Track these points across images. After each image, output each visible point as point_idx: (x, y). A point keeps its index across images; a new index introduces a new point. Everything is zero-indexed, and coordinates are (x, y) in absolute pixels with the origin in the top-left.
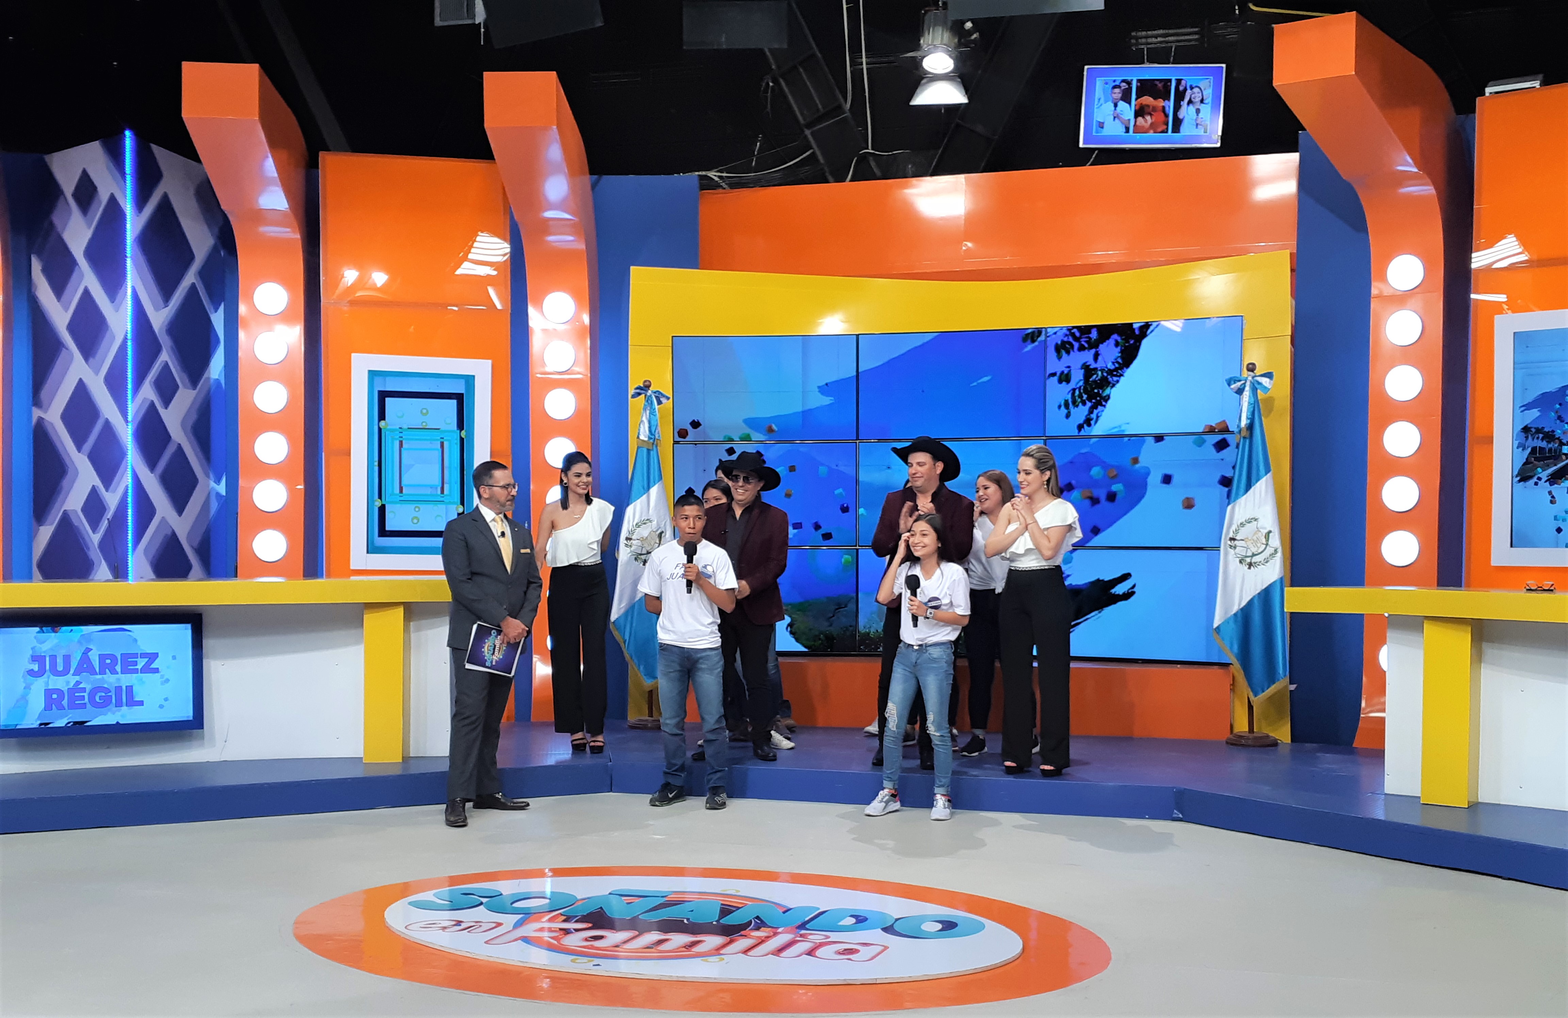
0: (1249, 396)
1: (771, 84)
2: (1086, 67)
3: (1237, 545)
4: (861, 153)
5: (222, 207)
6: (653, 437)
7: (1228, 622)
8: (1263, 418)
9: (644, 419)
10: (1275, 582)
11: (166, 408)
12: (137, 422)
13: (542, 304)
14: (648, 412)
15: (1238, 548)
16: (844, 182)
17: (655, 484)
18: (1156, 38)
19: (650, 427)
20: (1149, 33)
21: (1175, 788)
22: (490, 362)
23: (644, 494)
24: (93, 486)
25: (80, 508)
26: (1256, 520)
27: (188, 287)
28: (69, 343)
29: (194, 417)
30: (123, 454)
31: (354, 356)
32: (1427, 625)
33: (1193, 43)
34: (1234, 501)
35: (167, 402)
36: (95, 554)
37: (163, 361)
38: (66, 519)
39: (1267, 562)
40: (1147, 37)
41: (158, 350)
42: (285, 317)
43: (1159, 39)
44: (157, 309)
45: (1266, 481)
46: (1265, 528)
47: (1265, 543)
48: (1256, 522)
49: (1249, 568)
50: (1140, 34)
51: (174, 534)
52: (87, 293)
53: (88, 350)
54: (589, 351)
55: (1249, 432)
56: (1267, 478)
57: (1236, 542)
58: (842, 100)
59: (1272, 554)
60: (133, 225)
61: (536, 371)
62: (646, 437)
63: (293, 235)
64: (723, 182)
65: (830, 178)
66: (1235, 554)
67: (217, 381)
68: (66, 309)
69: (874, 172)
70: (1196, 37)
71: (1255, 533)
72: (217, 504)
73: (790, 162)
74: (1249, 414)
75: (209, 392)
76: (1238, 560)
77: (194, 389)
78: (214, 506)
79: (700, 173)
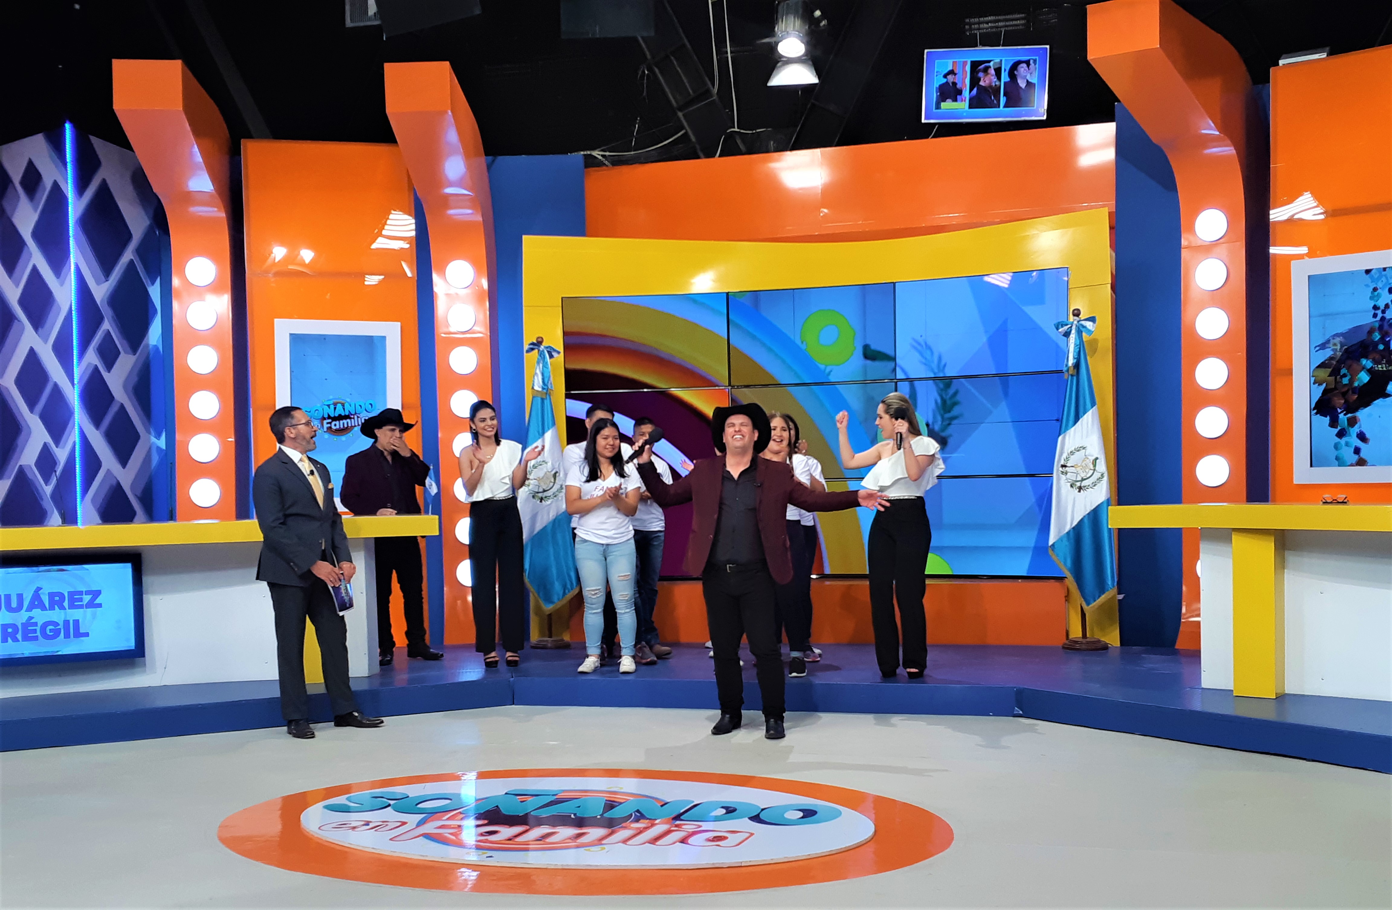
0: (1075, 339)
1: (646, 72)
2: (926, 51)
3: (1068, 471)
4: (728, 131)
5: (154, 191)
6: (546, 387)
7: (1062, 541)
8: (1088, 358)
9: (538, 371)
10: (1102, 503)
11: (109, 372)
12: (83, 384)
13: (445, 270)
14: (541, 365)
15: (1069, 474)
16: (714, 157)
17: (549, 429)
18: (987, 23)
19: (543, 379)
20: (982, 19)
21: (1015, 687)
22: (399, 323)
23: (539, 438)
24: (45, 442)
25: (34, 461)
26: (1084, 448)
27: (127, 263)
28: (20, 316)
29: (135, 379)
30: (71, 414)
31: (277, 321)
32: (1235, 537)
33: (1021, 27)
34: (1065, 432)
35: (109, 367)
36: (48, 503)
37: (104, 330)
38: (22, 473)
39: (1094, 486)
40: (979, 23)
41: (100, 320)
42: (214, 288)
43: (990, 24)
44: (98, 283)
45: (1092, 412)
46: (1092, 456)
47: (1092, 468)
48: (1084, 450)
49: (1079, 491)
50: (972, 20)
51: (119, 485)
52: (35, 270)
53: (38, 321)
54: (488, 313)
55: (1076, 370)
56: (1093, 410)
57: (1067, 468)
58: (710, 86)
59: (1100, 478)
60: (74, 205)
61: (441, 331)
62: (539, 387)
63: (219, 213)
64: (606, 160)
65: (701, 155)
66: (1067, 479)
67: (155, 347)
68: (17, 285)
69: (740, 149)
70: (1023, 22)
71: (1083, 461)
72: (158, 457)
73: (665, 140)
74: (1075, 354)
75: (148, 357)
76: (1069, 484)
77: (134, 355)
78: (155, 459)
79: (585, 153)
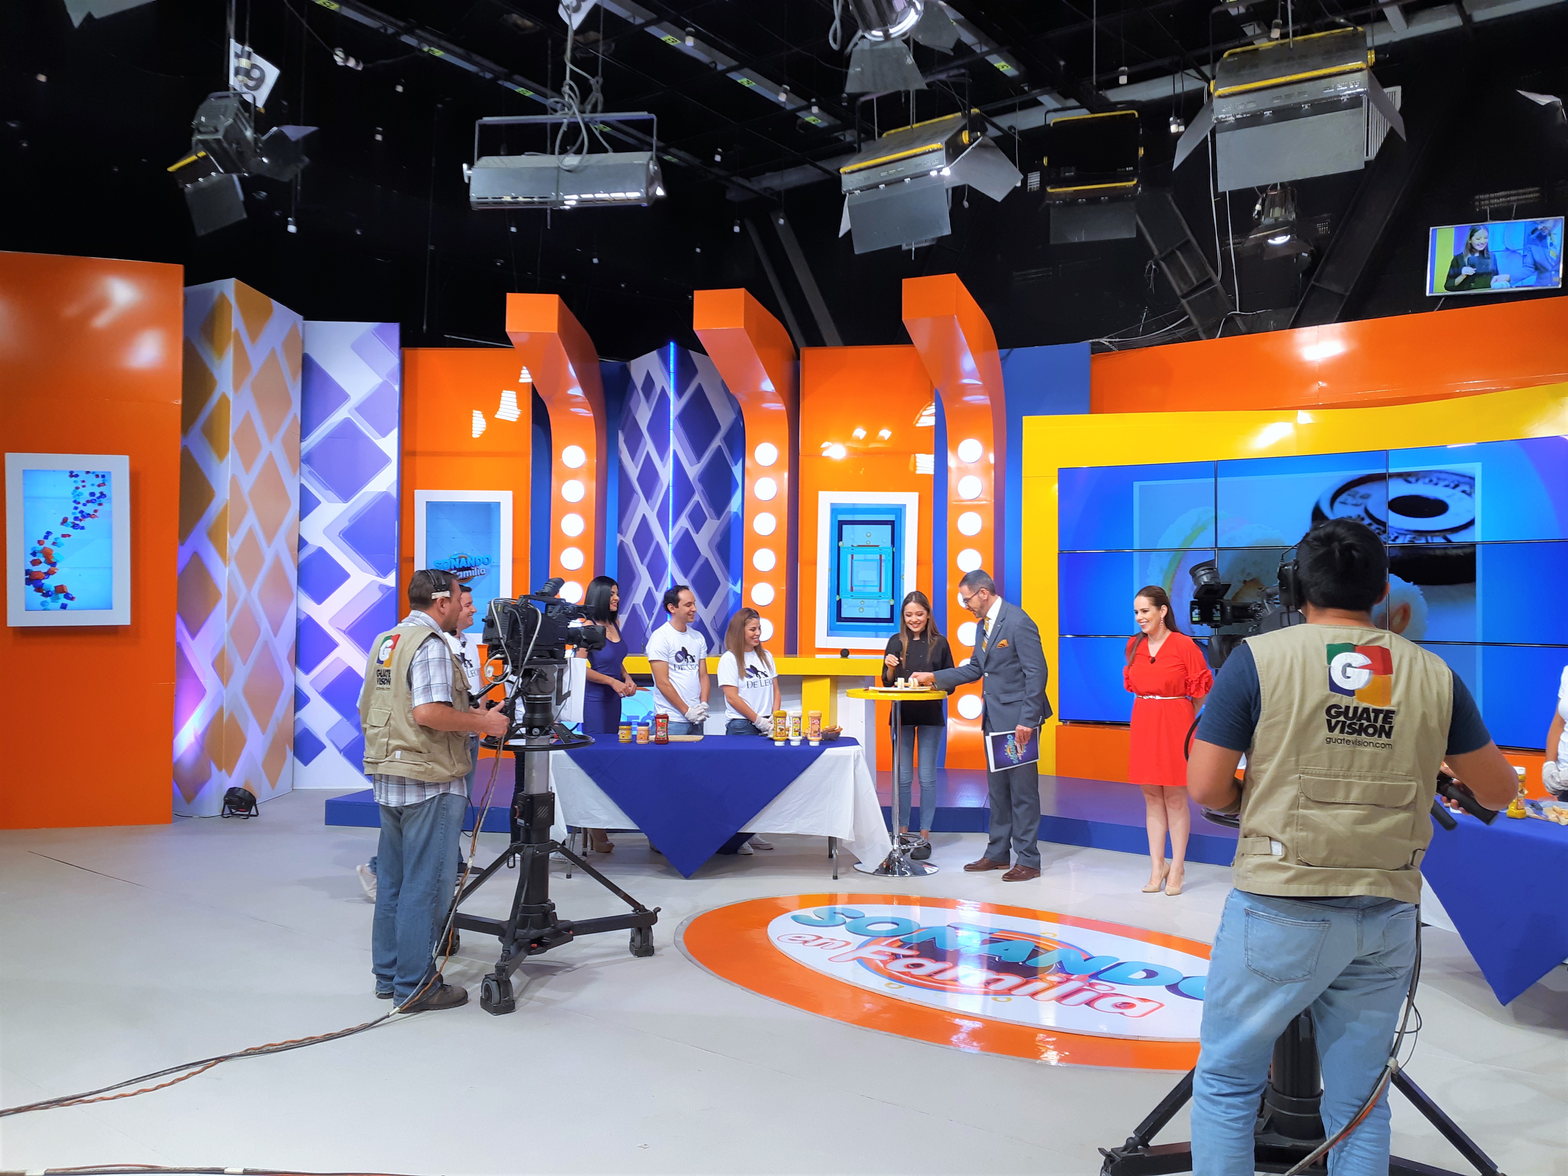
1: (1153, 267)
2: (1431, 228)
4: (1229, 314)
5: (730, 392)
11: (698, 533)
12: (676, 543)
13: (958, 450)
16: (1214, 338)
18: (1498, 198)
20: (1492, 195)
22: (918, 494)
24: (649, 587)
25: (642, 602)
27: (715, 449)
28: (638, 490)
29: (718, 538)
30: (666, 566)
31: (821, 494)
33: (1535, 200)
35: (697, 531)
37: (695, 501)
38: (634, 610)
41: (692, 492)
42: (777, 468)
43: (1502, 200)
44: (692, 464)
50: (1482, 197)
52: (648, 456)
53: (648, 493)
54: (993, 483)
58: (1213, 274)
60: (674, 405)
63: (780, 407)
64: (1113, 346)
65: (1202, 336)
67: (736, 514)
68: (637, 466)
69: (1241, 330)
70: (1537, 195)
73: (1171, 325)
75: (728, 522)
77: (718, 520)
79: (1093, 341)
